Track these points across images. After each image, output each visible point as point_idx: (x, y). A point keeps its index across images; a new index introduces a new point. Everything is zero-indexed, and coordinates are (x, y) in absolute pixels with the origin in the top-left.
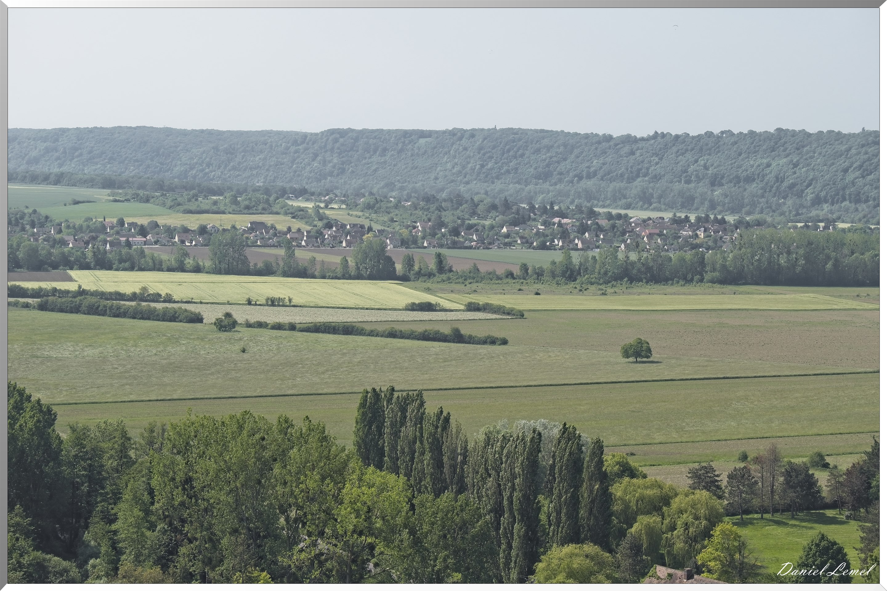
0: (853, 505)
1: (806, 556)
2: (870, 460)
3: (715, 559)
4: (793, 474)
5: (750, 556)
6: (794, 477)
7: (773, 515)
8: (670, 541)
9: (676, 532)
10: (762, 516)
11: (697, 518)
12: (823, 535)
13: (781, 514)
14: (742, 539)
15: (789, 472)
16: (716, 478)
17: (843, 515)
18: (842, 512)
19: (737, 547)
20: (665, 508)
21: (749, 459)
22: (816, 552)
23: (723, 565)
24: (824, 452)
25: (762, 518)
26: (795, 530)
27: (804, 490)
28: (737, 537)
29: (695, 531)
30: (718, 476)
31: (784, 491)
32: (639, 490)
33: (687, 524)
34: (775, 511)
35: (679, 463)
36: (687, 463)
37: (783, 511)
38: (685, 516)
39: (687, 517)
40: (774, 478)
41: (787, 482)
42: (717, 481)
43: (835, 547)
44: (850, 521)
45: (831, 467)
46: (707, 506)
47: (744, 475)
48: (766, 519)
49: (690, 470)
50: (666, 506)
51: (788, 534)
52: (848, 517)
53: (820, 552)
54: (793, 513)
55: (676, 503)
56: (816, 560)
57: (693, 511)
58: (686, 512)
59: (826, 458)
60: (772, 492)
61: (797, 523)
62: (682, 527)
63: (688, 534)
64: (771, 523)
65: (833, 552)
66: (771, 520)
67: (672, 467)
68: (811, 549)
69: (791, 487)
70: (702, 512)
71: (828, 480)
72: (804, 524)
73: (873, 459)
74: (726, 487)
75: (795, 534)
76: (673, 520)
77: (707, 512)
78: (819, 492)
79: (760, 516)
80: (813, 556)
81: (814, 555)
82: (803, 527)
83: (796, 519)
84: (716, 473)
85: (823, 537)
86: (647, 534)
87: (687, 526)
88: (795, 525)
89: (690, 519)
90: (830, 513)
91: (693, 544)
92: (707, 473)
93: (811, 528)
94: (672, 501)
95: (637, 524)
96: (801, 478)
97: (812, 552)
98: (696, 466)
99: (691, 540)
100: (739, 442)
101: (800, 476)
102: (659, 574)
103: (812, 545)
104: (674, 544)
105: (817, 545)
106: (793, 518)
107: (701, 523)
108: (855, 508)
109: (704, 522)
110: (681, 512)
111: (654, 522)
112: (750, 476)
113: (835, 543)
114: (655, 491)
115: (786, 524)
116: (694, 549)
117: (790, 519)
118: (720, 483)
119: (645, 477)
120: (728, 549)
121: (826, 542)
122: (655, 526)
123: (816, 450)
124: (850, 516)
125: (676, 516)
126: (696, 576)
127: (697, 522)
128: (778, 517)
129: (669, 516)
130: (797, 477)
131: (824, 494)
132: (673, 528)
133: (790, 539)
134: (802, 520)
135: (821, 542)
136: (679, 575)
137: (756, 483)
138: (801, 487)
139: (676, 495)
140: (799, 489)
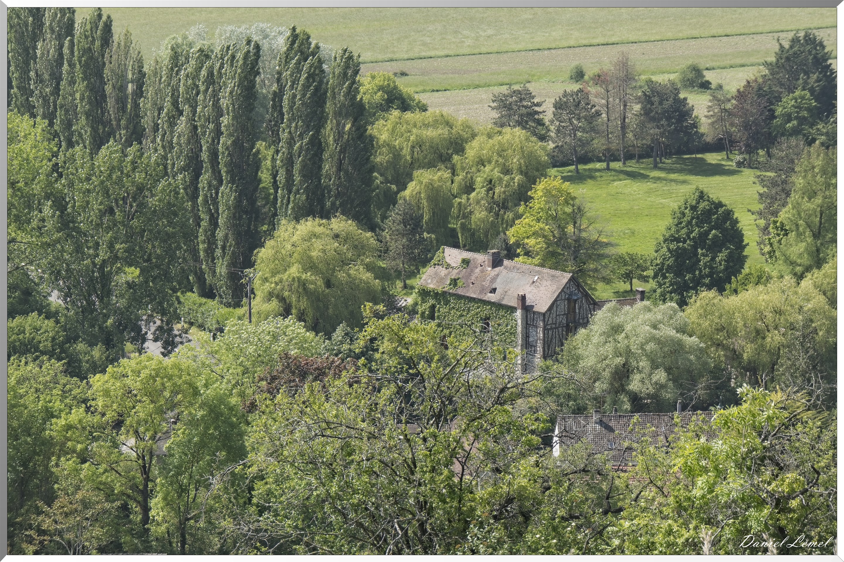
0: (747, 146)
1: (677, 225)
2: (772, 74)
3: (535, 234)
4: (656, 99)
5: (591, 228)
6: (656, 104)
7: (624, 163)
8: (466, 209)
9: (473, 195)
10: (608, 165)
11: (506, 171)
12: (702, 192)
13: (638, 162)
14: (577, 202)
15: (649, 97)
16: (537, 109)
17: (732, 160)
18: (731, 156)
19: (569, 215)
20: (456, 158)
21: (586, 77)
22: (693, 218)
23: (549, 244)
24: (702, 64)
25: (608, 169)
26: (660, 185)
27: (673, 123)
28: (570, 199)
29: (504, 192)
30: (538, 105)
31: (642, 125)
32: (414, 131)
33: (491, 181)
34: (629, 157)
35: (477, 86)
36: (489, 86)
37: (641, 157)
38: (488, 168)
39: (492, 171)
40: (625, 106)
41: (646, 112)
42: (537, 113)
43: (721, 210)
44: (742, 169)
45: (713, 87)
46: (523, 152)
47: (579, 102)
48: (615, 170)
49: (494, 96)
50: (457, 153)
51: (649, 192)
52: (740, 164)
53: (698, 218)
54: (655, 160)
55: (473, 149)
56: (692, 232)
57: (501, 160)
58: (490, 162)
59: (705, 73)
60: (624, 127)
61: (662, 175)
62: (483, 187)
63: (493, 198)
64: (622, 176)
65: (718, 218)
66: (622, 172)
67: (466, 92)
68: (684, 214)
69: (653, 119)
70: (515, 161)
71: (710, 107)
72: (673, 176)
73: (778, 73)
74: (552, 122)
75: (659, 193)
76: (469, 176)
77: (522, 161)
78: (695, 125)
79: (604, 165)
80: (687, 226)
81: (689, 223)
82: (671, 180)
83: (661, 169)
84: (536, 101)
85: (702, 196)
86: (429, 198)
87: (490, 184)
88: (659, 179)
89: (496, 173)
90: (712, 158)
91: (502, 212)
92: (521, 100)
93: (684, 182)
94: (467, 147)
95: (414, 183)
96: (667, 105)
97: (685, 219)
98: (504, 90)
99: (498, 206)
100: (571, 51)
101: (665, 102)
102: (448, 260)
103: (686, 208)
104: (471, 213)
105: (694, 208)
106: (656, 167)
107: (514, 179)
108: (750, 150)
109: (518, 178)
110: (481, 162)
111: (440, 179)
112: (588, 104)
113: (720, 205)
114: (440, 131)
115: (645, 177)
116: (503, 219)
117: (651, 169)
118: (541, 116)
119: (424, 109)
120: (555, 218)
121: (706, 203)
122: (441, 186)
123: (690, 62)
124: (743, 163)
125: (474, 169)
126: (506, 262)
127: (507, 178)
128: (632, 166)
129: (463, 169)
130: (661, 103)
131: (704, 129)
132: (469, 188)
133: (652, 199)
134: (670, 171)
135: (698, 203)
136: (479, 261)
137: (598, 114)
138: (669, 119)
139: (474, 136)
140: (664, 122)
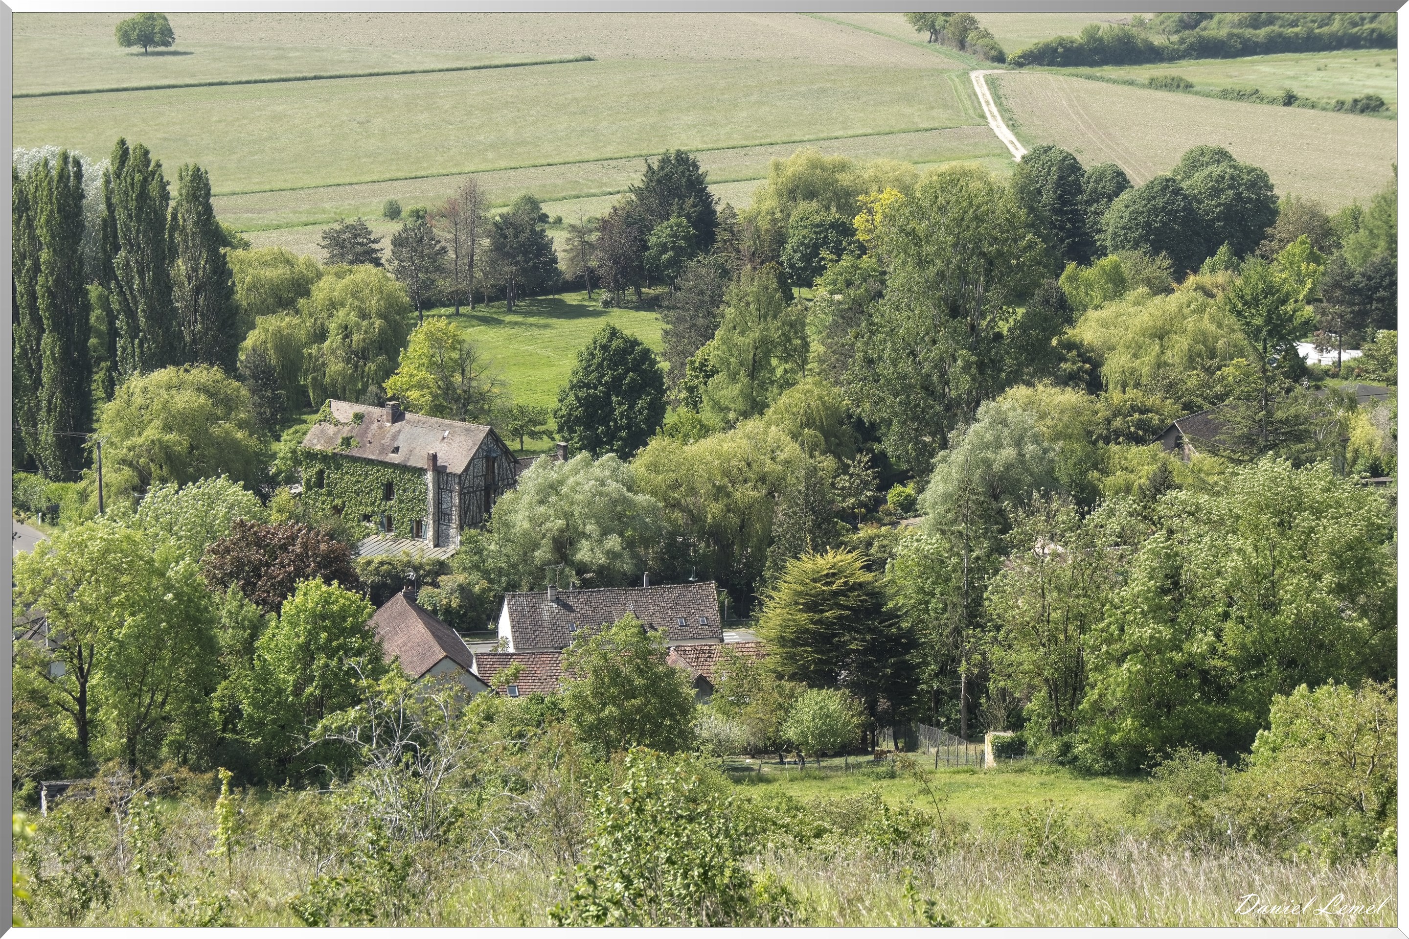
0: (616, 281)
1: (585, 369)
2: (641, 200)
3: (420, 386)
4: (510, 232)
6: (510, 237)
7: (473, 308)
8: (317, 360)
9: (327, 343)
10: (457, 310)
11: (363, 315)
12: (614, 328)
13: (487, 305)
14: (466, 345)
15: (501, 229)
16: (373, 246)
17: (596, 300)
18: (593, 296)
20: (302, 301)
21: (403, 214)
22: (604, 360)
23: (435, 396)
25: (457, 314)
26: (520, 330)
27: (531, 259)
28: (456, 344)
29: (364, 340)
30: (375, 241)
31: (493, 262)
32: (250, 270)
33: (346, 327)
34: (478, 299)
37: (491, 299)
38: (342, 313)
39: (348, 315)
40: (473, 241)
41: (499, 248)
42: (374, 251)
43: (638, 349)
44: (610, 309)
45: (551, 220)
46: (381, 292)
47: (422, 238)
48: (464, 315)
50: (302, 296)
51: (509, 339)
52: (607, 304)
53: (611, 360)
54: (509, 303)
55: (321, 291)
56: (604, 375)
57: (356, 303)
58: (343, 305)
59: (542, 205)
60: (471, 265)
61: (519, 319)
62: (338, 334)
63: (350, 347)
64: (475, 322)
65: (635, 359)
66: (474, 317)
68: (592, 354)
69: (507, 255)
70: (373, 303)
71: (568, 239)
72: (532, 320)
73: (648, 198)
74: (389, 262)
75: (522, 339)
76: (319, 322)
77: (382, 303)
78: (555, 261)
79: (452, 310)
80: (597, 369)
81: (600, 365)
82: (531, 325)
83: (516, 313)
84: (372, 237)
85: (614, 333)
86: (277, 348)
87: (346, 331)
88: (516, 323)
89: (353, 318)
90: (572, 298)
91: (361, 363)
92: (355, 236)
94: (314, 288)
95: (256, 331)
96: (523, 237)
97: (595, 361)
98: (337, 227)
99: (357, 356)
101: (521, 235)
102: (336, 415)
103: (595, 348)
104: (324, 364)
105: (604, 348)
106: (510, 311)
107: (373, 324)
108: (619, 287)
109: (377, 323)
110: (332, 306)
111: (289, 326)
112: (432, 239)
113: (635, 343)
114: (281, 271)
115: (499, 322)
116: (363, 371)
117: (504, 312)
118: (379, 255)
119: (246, 246)
120: (441, 367)
121: (620, 341)
122: (291, 334)
123: (523, 192)
124: (610, 302)
125: (324, 314)
126: (408, 415)
127: (365, 323)
128: (482, 310)
129: (311, 315)
130: (516, 236)
131: (562, 266)
132: (321, 335)
133: (516, 346)
134: (527, 314)
135: (611, 341)
136: (376, 416)
137: (444, 250)
138: (525, 254)
139: (319, 276)
140: (520, 258)
